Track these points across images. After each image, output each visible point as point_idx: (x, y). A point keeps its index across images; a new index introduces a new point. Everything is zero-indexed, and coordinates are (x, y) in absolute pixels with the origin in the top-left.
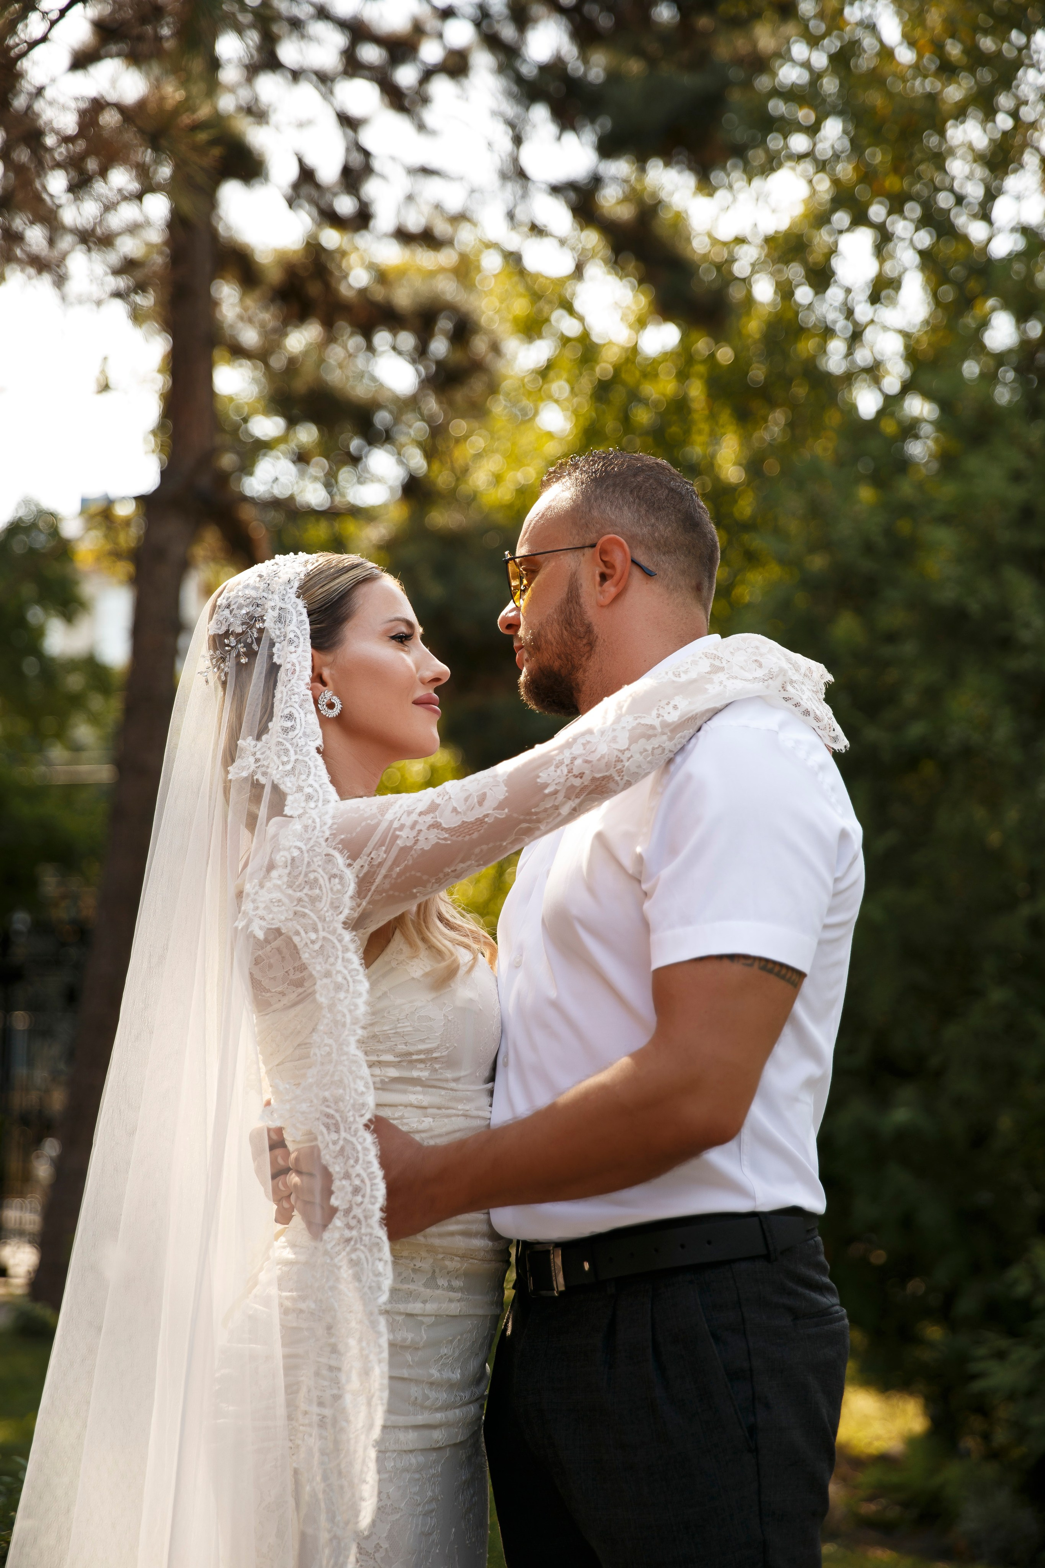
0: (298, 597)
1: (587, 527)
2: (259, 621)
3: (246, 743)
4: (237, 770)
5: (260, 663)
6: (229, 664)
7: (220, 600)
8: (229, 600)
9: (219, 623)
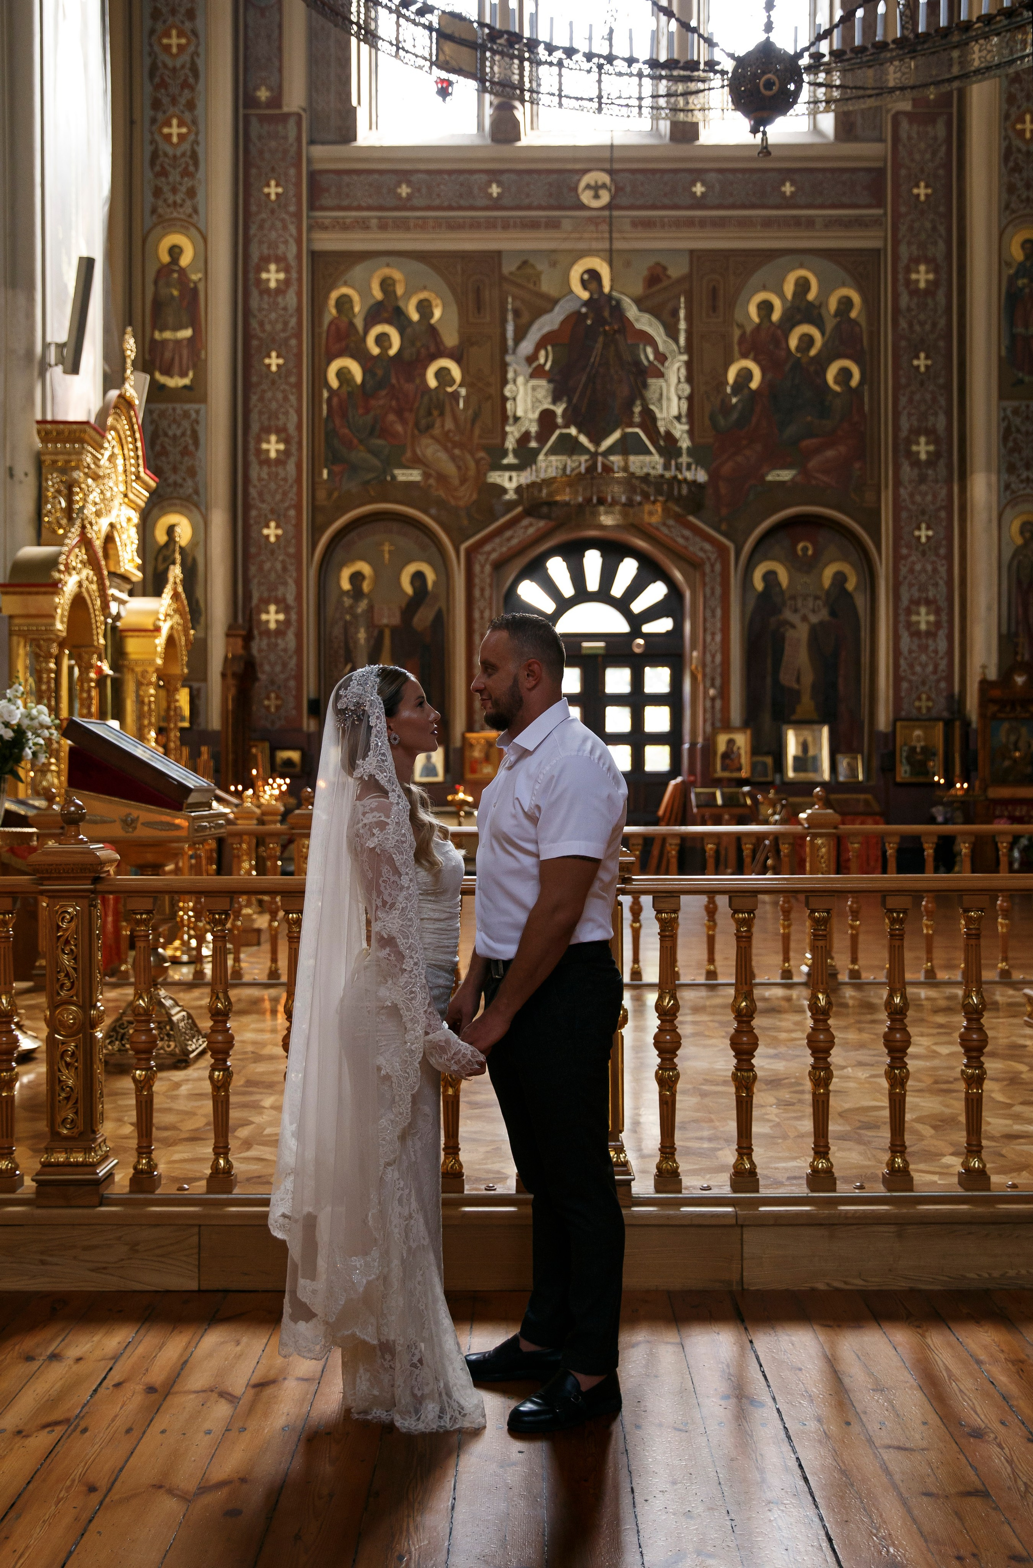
0: (378, 694)
2: (362, 705)
3: (359, 762)
4: (357, 773)
5: (364, 725)
6: (349, 723)
7: (341, 692)
8: (346, 693)
9: (342, 703)
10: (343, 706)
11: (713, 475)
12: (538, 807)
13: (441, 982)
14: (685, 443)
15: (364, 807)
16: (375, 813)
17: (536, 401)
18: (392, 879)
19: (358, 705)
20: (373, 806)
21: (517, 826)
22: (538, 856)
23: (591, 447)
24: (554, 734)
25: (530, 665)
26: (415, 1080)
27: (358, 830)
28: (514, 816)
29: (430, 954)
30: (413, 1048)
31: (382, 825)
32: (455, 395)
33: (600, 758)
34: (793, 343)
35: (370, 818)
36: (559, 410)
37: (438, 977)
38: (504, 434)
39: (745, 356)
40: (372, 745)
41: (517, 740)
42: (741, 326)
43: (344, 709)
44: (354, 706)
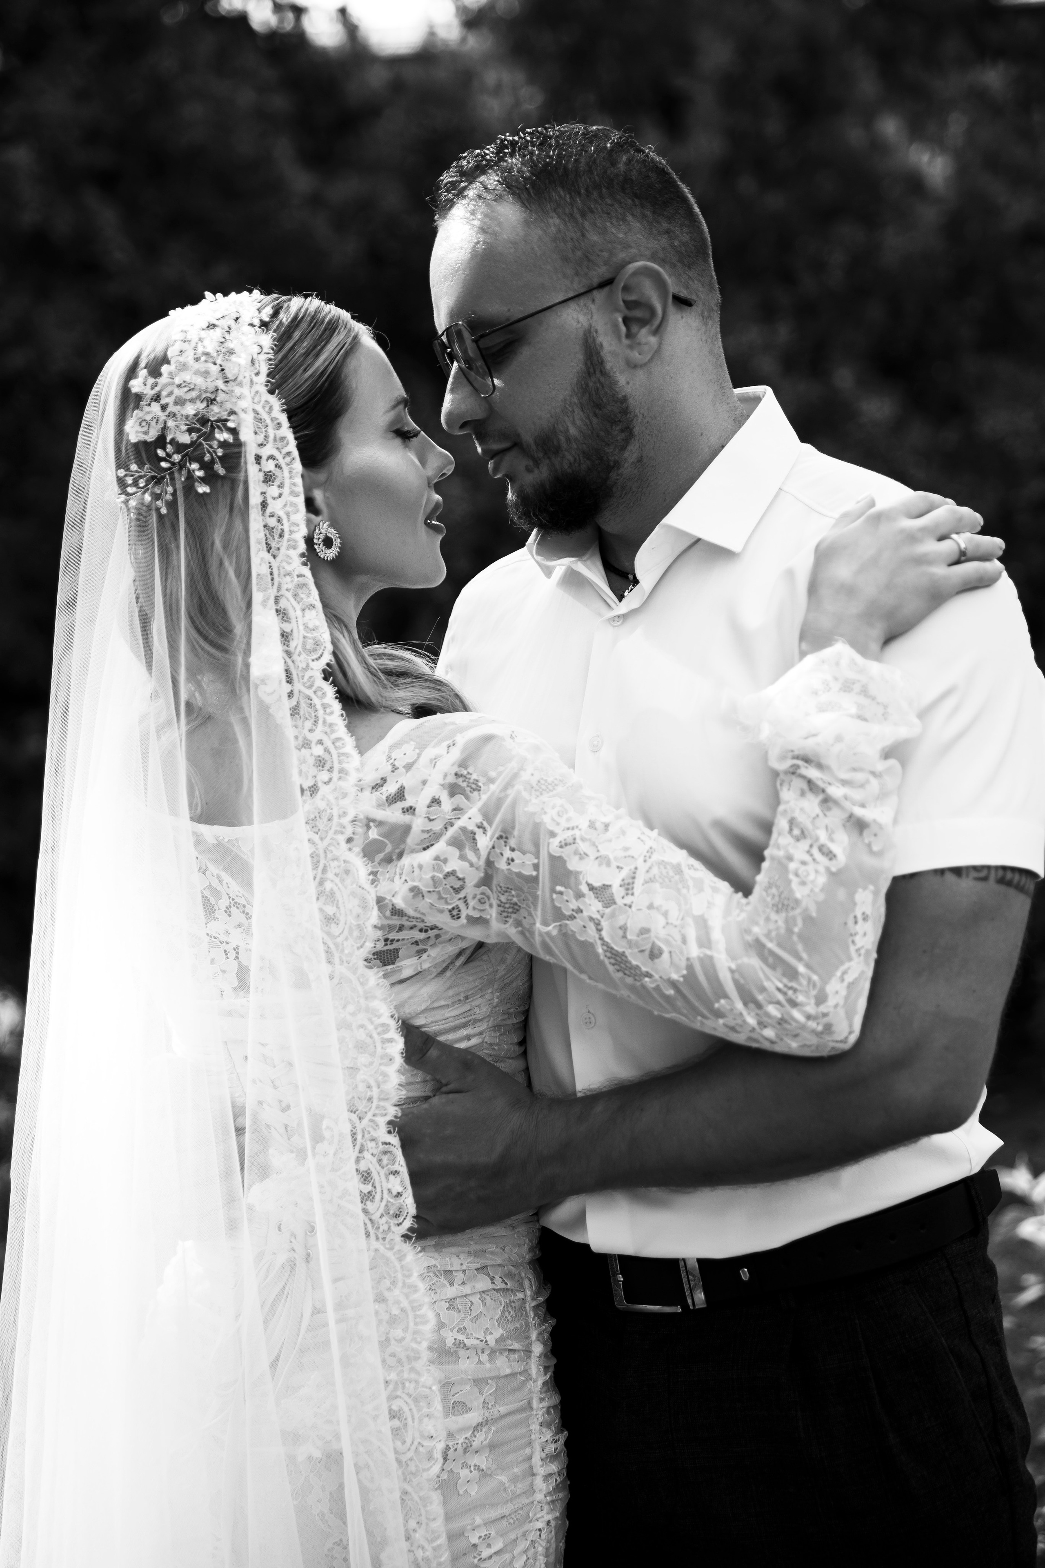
0: (271, 392)
1: (589, 260)
2: (219, 427)
7: (138, 385)
8: (157, 389)
9: (144, 424)
10: (146, 433)
19: (203, 425)
43: (151, 442)
44: (190, 431)
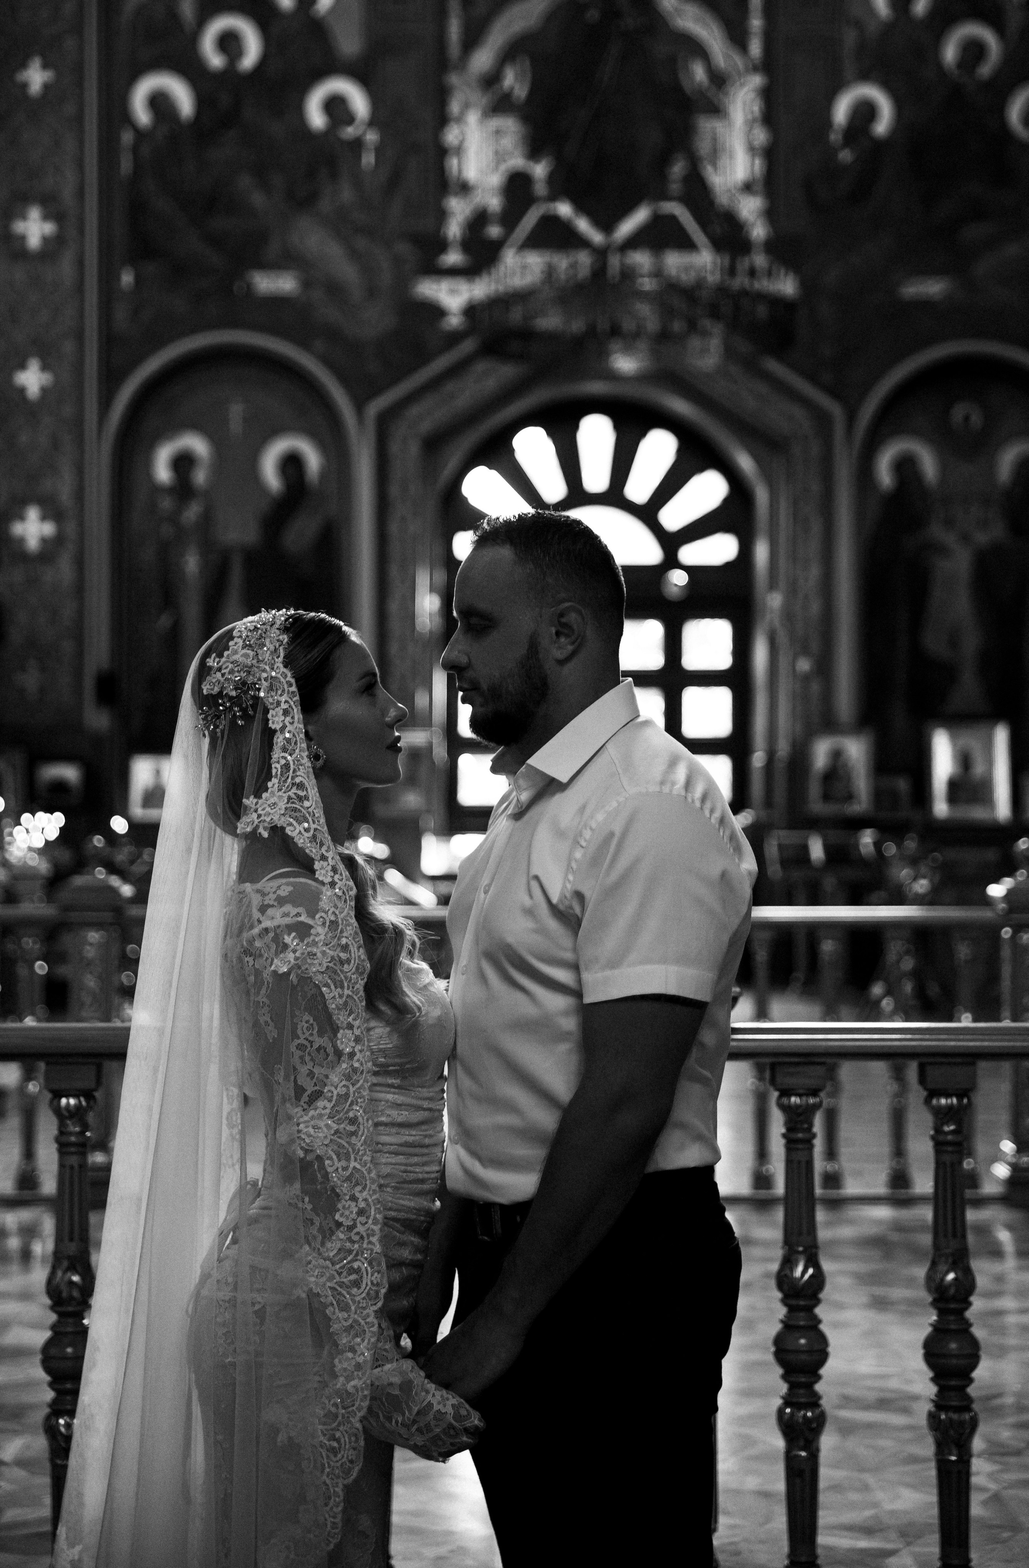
0: (286, 667)
2: (252, 688)
3: (249, 801)
4: (244, 826)
5: (256, 727)
6: (223, 723)
7: (211, 662)
8: (220, 664)
9: (211, 684)
10: (212, 689)
11: (807, 286)
12: (580, 896)
13: (406, 1254)
14: (759, 231)
15: (264, 894)
16: (288, 908)
17: (499, 157)
18: (318, 1041)
19: (243, 686)
20: (285, 891)
21: (536, 931)
22: (578, 994)
23: (597, 237)
24: (610, 748)
25: (561, 615)
26: (352, 1454)
27: (251, 941)
28: (529, 912)
29: (388, 1196)
30: (350, 1386)
31: (303, 930)
32: (357, 144)
33: (704, 798)
34: (950, 53)
35: (276, 918)
36: (540, 170)
37: (402, 1244)
38: (442, 215)
39: (864, 76)
40: (276, 768)
41: (530, 761)
42: (858, 25)
43: (215, 695)
44: (236, 689)
